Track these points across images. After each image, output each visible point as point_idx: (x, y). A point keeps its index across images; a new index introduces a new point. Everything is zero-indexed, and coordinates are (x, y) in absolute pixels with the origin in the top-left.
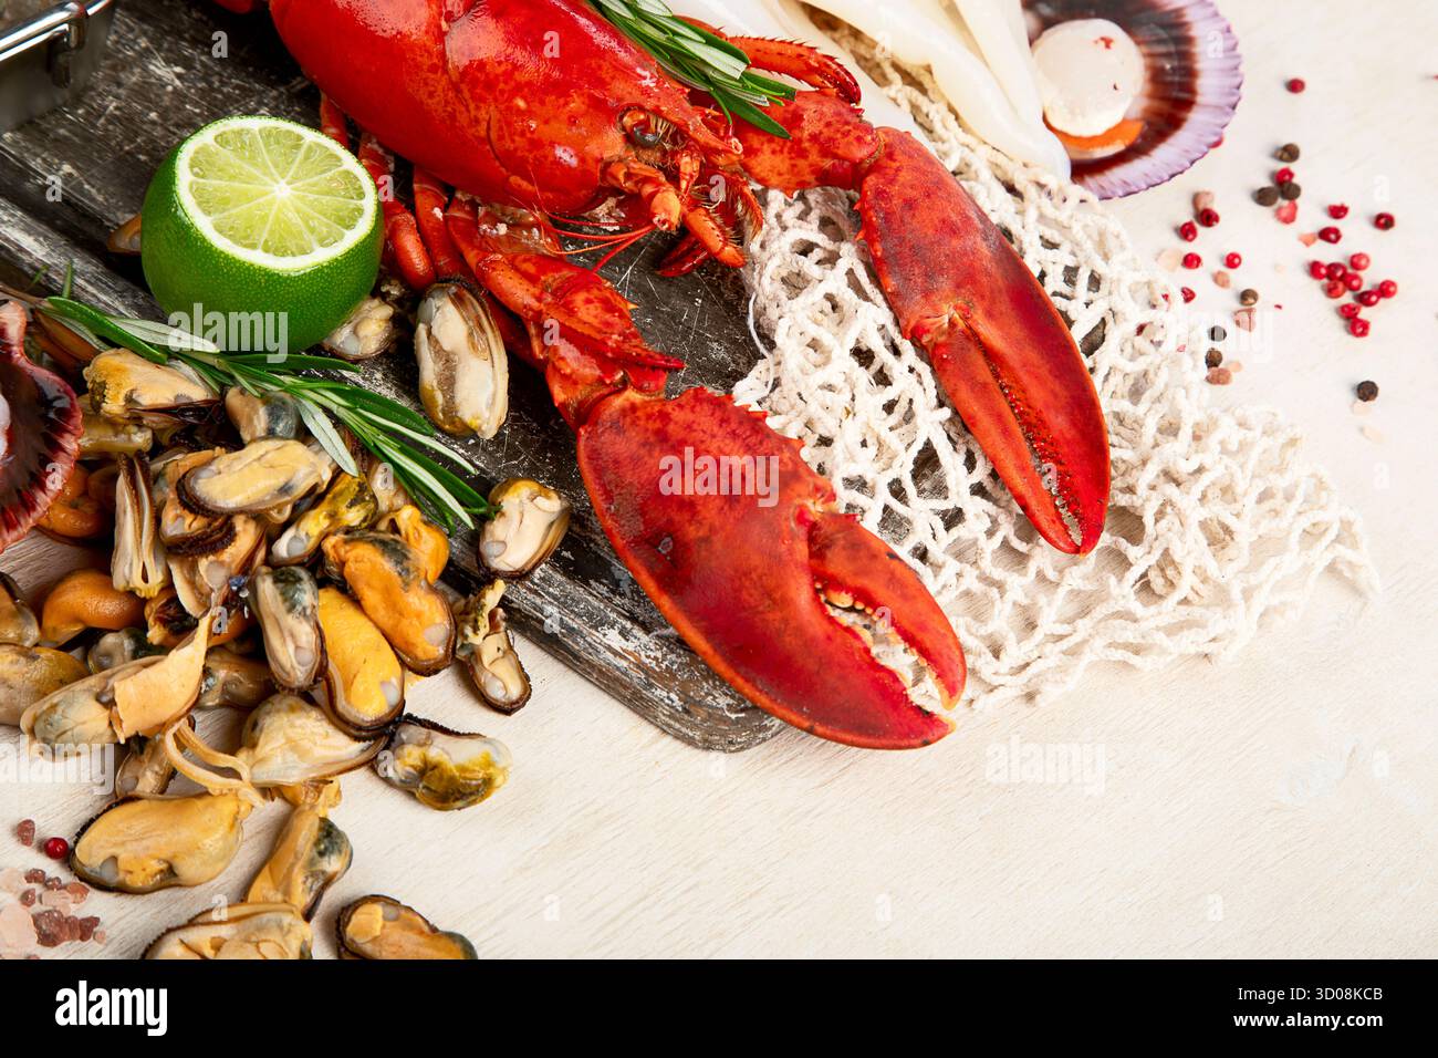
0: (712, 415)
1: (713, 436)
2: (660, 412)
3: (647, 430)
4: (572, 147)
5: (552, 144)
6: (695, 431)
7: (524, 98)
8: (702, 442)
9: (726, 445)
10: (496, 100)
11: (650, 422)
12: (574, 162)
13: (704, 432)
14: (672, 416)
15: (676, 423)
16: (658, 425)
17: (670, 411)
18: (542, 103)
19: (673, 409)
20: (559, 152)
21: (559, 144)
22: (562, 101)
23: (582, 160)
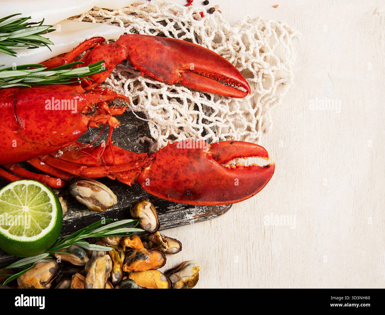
0: (168, 155)
1: (174, 160)
2: (158, 166)
3: (160, 174)
4: (76, 130)
5: (71, 133)
6: (170, 163)
7: (55, 131)
8: (174, 164)
9: (179, 159)
10: (47, 137)
11: (159, 171)
12: (79, 132)
13: (172, 161)
14: (161, 164)
15: (164, 165)
16: (161, 170)
17: (159, 164)
18: (60, 128)
19: (159, 163)
20: (74, 133)
21: (73, 132)
22: (65, 123)
23: (81, 130)
